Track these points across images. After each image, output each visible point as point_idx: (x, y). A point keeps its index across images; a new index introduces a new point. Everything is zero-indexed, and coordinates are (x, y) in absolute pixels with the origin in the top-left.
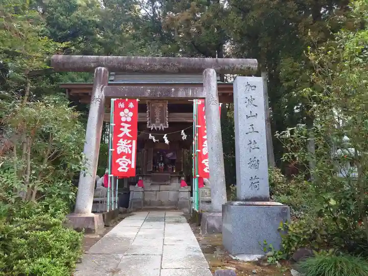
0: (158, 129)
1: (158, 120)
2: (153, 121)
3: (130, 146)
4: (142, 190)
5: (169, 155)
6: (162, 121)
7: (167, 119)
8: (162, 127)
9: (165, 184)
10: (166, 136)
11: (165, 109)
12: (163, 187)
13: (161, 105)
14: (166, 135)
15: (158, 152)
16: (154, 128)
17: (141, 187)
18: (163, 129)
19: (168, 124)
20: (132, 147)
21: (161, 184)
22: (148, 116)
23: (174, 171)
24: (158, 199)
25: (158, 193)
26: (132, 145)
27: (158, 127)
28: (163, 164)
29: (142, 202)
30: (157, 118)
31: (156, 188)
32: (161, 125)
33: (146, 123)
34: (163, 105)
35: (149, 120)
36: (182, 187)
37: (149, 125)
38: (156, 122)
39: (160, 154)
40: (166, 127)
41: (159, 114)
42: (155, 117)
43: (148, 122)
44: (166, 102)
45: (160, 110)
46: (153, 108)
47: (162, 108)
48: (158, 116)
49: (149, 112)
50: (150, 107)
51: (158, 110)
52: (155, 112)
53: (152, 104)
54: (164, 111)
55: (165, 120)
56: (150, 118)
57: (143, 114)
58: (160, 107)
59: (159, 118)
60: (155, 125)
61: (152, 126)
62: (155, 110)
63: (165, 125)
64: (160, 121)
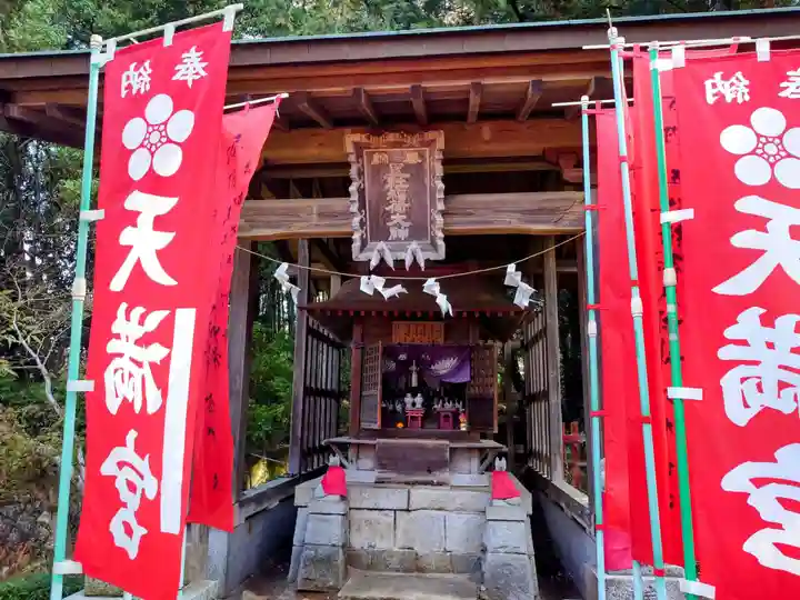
0: (400, 263)
1: (399, 227)
2: (379, 230)
3: (156, 352)
4: (341, 508)
5: (444, 366)
6: (418, 231)
7: (440, 219)
8: (416, 252)
9: (432, 483)
11: (432, 171)
12: (421, 495)
13: (412, 158)
15: (403, 357)
16: (382, 260)
17: (337, 497)
18: (422, 264)
19: (441, 243)
20: (167, 361)
21: (414, 483)
22: (354, 208)
23: (463, 428)
24: (400, 543)
25: (402, 517)
26: (168, 343)
27: (401, 256)
28: (419, 399)
29: (341, 557)
30: (396, 218)
31: (393, 497)
32: (414, 245)
33: (348, 241)
34: (421, 156)
35: (362, 224)
36: (501, 503)
37: (362, 249)
38: (394, 233)
39: (408, 363)
40: (433, 256)
41: (402, 197)
42: (385, 211)
43: (356, 236)
44: (434, 141)
45: (407, 180)
46: (378, 172)
47: (416, 172)
48: (398, 206)
49: (361, 192)
50: (363, 165)
51: (401, 181)
52: (388, 191)
53: (374, 153)
54: (427, 181)
55: (432, 222)
56: (365, 216)
57: (336, 203)
58: (406, 168)
59: (405, 217)
60: (385, 248)
61: (376, 252)
62: (385, 182)
63: (431, 247)
64: (407, 230)
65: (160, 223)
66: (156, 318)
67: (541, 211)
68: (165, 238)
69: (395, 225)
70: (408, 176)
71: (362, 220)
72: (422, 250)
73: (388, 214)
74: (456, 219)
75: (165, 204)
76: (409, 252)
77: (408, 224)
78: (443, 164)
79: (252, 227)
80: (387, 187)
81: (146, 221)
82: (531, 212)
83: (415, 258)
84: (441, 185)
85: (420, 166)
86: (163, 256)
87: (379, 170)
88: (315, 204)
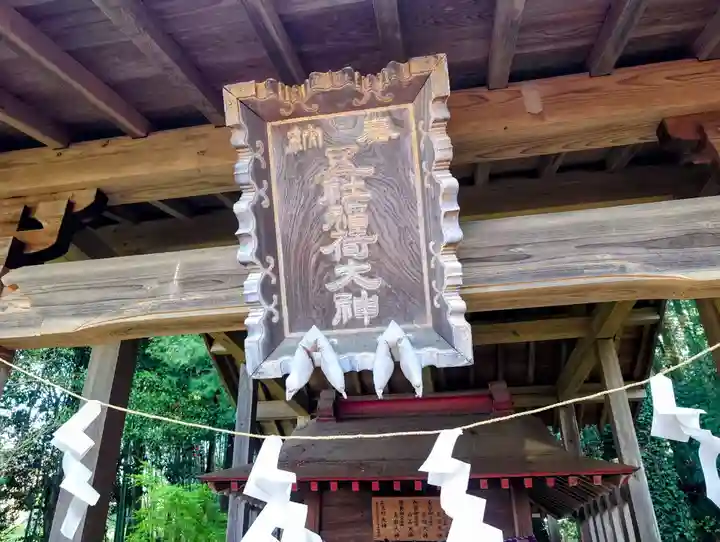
0: (360, 381)
1: (354, 293)
7: (451, 265)
8: (400, 350)
10: (459, 453)
11: (426, 155)
13: (375, 128)
14: (448, 438)
16: (317, 374)
18: (416, 380)
22: (248, 251)
27: (362, 361)
30: (349, 272)
32: (393, 332)
34: (398, 123)
35: (268, 289)
37: (271, 349)
38: (344, 307)
40: (443, 358)
41: (359, 222)
42: (322, 257)
43: (255, 319)
44: (424, 79)
45: (367, 180)
46: (301, 169)
47: (387, 162)
48: (350, 244)
49: (264, 216)
50: (266, 155)
51: (355, 184)
52: (325, 209)
53: (289, 127)
54: (415, 179)
55: (432, 273)
56: (276, 270)
58: (365, 154)
59: (367, 267)
60: (323, 343)
61: (300, 354)
62: (319, 190)
63: (435, 336)
64: (375, 298)
67: (692, 238)
69: (347, 289)
70: (369, 171)
71: (267, 279)
72: (416, 344)
73: (328, 263)
74: (491, 270)
76: (382, 349)
77: (376, 284)
78: (449, 131)
79: (46, 315)
80: (321, 201)
82: (674, 242)
83: (397, 366)
84: (448, 182)
85: (395, 145)
88: (177, 262)
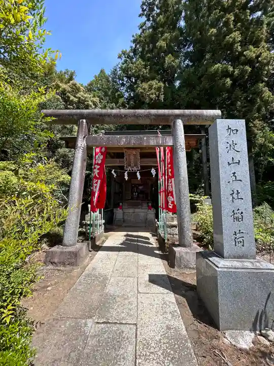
4: (122, 212)
5: (141, 187)
8: (135, 169)
9: (138, 208)
15: (133, 186)
17: (121, 210)
19: (140, 167)
21: (135, 208)
22: (125, 161)
25: (133, 214)
27: (133, 169)
28: (136, 194)
31: (131, 210)
32: (135, 167)
34: (136, 153)
35: (126, 164)
37: (126, 168)
48: (132, 161)
57: (121, 160)
58: (134, 154)
65: (98, 169)
66: (97, 180)
68: (98, 171)
75: (99, 167)
81: (97, 169)
84: (139, 158)
86: (98, 173)
87: (129, 155)
